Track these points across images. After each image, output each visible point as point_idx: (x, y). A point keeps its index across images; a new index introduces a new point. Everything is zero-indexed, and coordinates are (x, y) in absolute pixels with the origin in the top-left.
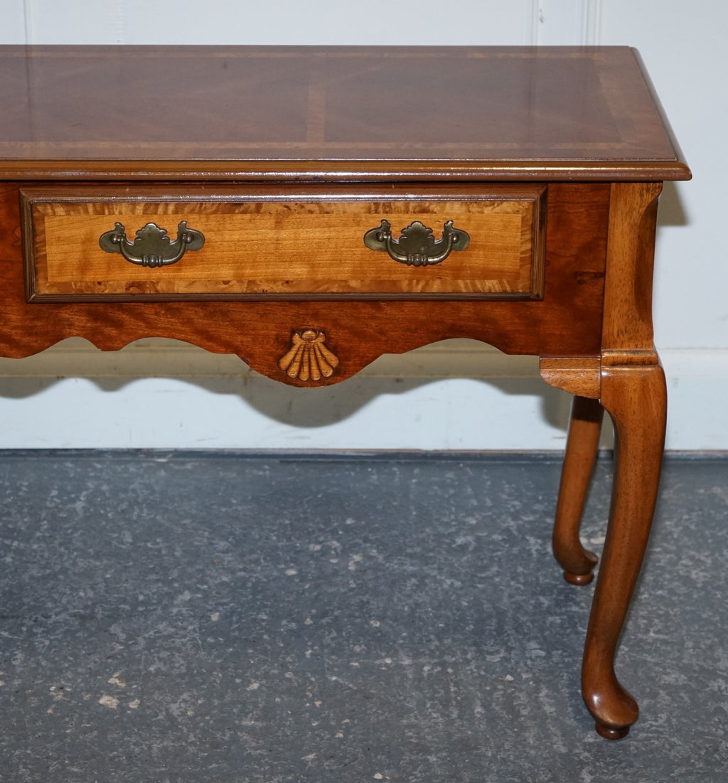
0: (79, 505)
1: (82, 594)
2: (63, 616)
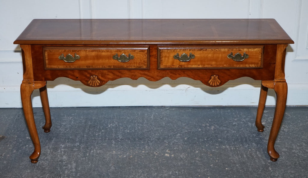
0: (152, 117)
1: (157, 134)
2: (154, 139)
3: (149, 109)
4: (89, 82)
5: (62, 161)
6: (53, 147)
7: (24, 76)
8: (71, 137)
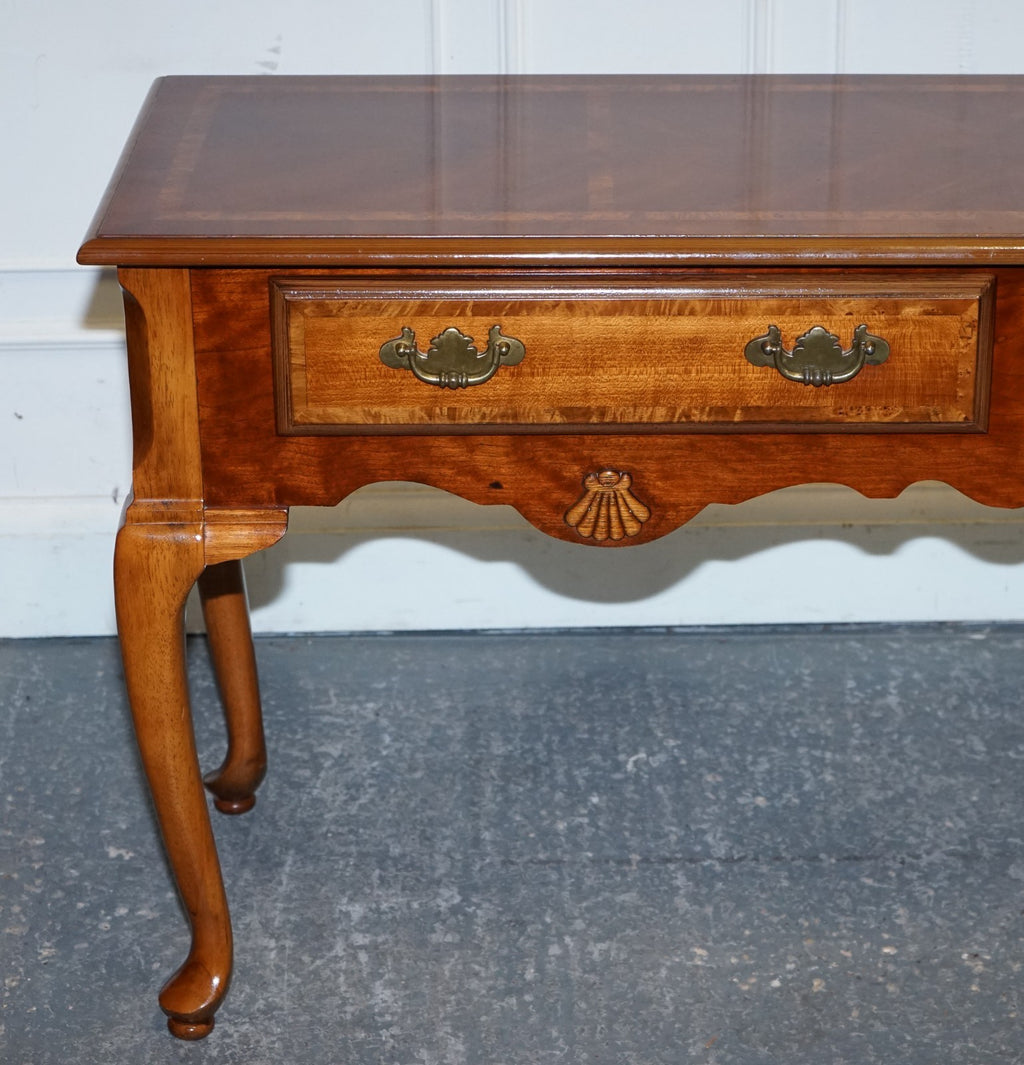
1: (949, 824)
2: (936, 856)
3: (858, 641)
4: (574, 517)
5: (366, 1020)
6: (293, 918)
7: (141, 477)
8: (395, 851)
